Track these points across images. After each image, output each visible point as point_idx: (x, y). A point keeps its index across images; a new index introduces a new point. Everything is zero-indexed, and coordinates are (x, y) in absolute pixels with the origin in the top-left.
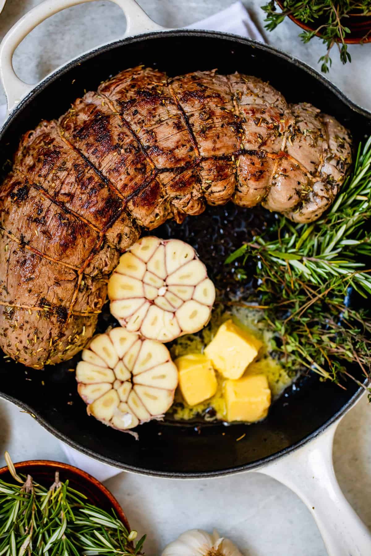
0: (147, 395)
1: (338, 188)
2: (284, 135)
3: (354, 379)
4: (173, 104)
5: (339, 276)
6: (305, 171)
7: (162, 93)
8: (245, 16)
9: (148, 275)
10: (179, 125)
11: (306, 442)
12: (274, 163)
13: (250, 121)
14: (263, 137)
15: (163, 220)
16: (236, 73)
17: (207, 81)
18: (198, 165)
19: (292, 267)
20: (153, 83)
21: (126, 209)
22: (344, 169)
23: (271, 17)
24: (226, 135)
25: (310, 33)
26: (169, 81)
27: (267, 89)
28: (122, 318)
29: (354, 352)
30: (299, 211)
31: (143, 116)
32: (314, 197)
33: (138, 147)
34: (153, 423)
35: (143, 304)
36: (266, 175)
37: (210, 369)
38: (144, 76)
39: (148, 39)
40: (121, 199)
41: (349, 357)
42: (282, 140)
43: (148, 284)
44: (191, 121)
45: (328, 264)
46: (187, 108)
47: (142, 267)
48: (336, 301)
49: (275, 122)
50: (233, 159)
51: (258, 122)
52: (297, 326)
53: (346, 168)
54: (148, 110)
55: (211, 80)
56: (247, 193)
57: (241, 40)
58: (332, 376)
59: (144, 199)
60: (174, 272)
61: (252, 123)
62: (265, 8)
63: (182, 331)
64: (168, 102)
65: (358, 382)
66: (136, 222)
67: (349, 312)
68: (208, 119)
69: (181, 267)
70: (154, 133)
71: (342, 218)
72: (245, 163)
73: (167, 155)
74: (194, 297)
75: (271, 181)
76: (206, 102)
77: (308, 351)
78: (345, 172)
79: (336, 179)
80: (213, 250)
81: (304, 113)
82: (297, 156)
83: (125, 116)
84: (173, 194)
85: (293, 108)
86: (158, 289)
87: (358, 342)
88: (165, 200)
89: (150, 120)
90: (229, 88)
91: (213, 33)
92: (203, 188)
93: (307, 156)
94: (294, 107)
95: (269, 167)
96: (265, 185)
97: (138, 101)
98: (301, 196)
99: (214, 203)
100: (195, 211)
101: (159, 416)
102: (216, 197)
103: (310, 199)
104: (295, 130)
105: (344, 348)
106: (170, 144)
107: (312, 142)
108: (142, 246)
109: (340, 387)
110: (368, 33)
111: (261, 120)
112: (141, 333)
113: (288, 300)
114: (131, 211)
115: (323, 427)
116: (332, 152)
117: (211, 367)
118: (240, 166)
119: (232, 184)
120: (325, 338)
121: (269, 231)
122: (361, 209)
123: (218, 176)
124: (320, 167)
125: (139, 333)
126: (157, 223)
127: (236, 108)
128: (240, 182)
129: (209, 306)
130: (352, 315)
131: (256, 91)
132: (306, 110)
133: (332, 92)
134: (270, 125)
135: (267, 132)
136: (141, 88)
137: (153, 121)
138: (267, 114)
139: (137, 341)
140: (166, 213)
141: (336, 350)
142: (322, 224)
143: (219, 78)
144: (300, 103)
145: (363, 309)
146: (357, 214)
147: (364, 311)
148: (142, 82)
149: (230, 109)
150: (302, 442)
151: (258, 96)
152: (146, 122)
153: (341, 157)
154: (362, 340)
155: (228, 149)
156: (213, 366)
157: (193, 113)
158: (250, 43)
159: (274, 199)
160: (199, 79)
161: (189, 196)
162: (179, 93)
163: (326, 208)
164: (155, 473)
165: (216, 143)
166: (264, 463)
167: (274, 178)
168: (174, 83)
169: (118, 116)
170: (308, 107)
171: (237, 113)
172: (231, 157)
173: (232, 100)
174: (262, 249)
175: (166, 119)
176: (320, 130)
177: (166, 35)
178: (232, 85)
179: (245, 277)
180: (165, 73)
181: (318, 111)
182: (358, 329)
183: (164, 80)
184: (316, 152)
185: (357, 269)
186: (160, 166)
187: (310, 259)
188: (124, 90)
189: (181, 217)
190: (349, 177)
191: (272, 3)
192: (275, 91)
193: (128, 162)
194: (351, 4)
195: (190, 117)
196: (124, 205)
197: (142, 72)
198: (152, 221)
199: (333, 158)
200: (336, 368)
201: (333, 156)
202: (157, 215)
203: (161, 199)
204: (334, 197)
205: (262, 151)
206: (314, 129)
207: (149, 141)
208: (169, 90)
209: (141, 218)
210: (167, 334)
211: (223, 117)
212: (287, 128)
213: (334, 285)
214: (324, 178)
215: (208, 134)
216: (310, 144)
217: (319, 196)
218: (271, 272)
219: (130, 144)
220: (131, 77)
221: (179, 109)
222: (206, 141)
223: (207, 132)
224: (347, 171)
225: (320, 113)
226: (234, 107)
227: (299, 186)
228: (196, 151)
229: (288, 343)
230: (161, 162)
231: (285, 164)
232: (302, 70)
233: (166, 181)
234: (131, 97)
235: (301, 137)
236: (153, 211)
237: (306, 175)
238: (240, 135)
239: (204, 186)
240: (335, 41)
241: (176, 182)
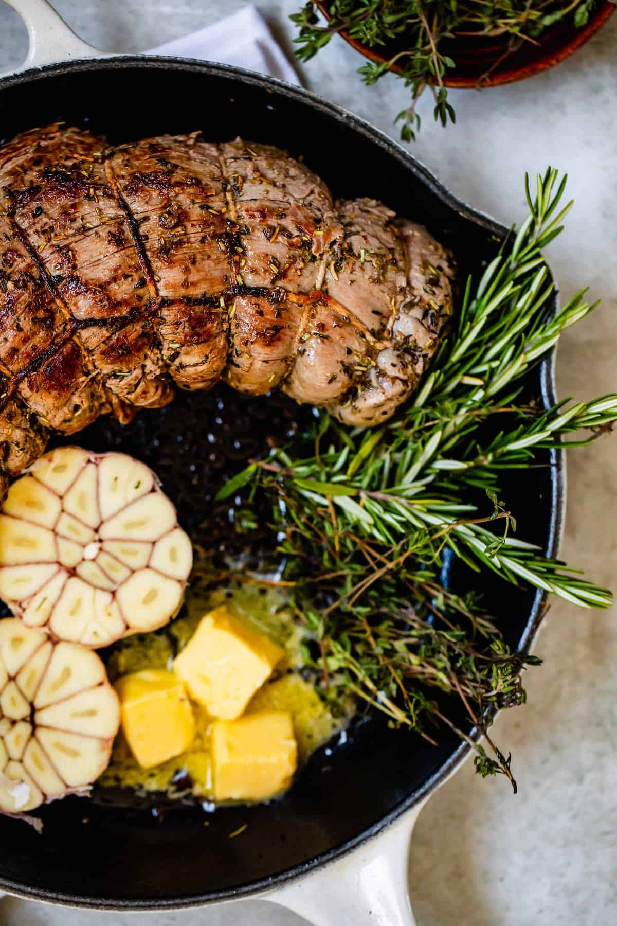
0: (60, 747)
1: (424, 361)
2: (321, 259)
3: (451, 724)
4: (111, 197)
5: (426, 528)
6: (361, 328)
7: (90, 175)
8: (261, 32)
9: (65, 519)
10: (119, 237)
11: (358, 844)
12: (302, 313)
13: (256, 231)
14: (280, 263)
15: (90, 418)
16: (238, 139)
17: (178, 153)
18: (154, 314)
19: (339, 511)
20: (75, 156)
21: (15, 395)
22: (437, 325)
23: (306, 35)
24: (209, 257)
25: (379, 64)
26: (107, 152)
27: (293, 172)
28: (15, 602)
29: (453, 675)
30: (351, 403)
31: (51, 218)
32: (378, 377)
33: (40, 278)
34: (71, 800)
35: (55, 575)
36: (285, 335)
37: (182, 700)
38: (62, 143)
39: (69, 73)
40: (5, 377)
41: (443, 683)
42: (318, 269)
43: (64, 538)
44: (142, 230)
45: (406, 505)
46: (137, 206)
47: (53, 505)
48: (422, 576)
49: (305, 233)
50: (222, 304)
51: (271, 233)
52: (348, 621)
53: (440, 324)
54: (62, 207)
55: (187, 153)
56: (250, 368)
57: (246, 78)
58: (409, 717)
59: (50, 377)
60: (115, 515)
61: (259, 234)
62: (295, 18)
63: (127, 627)
64: (100, 193)
65: (459, 732)
66: (37, 421)
67: (446, 597)
68: (176, 226)
69: (127, 505)
70: (70, 252)
71: (434, 419)
72: (245, 312)
73: (94, 293)
74: (153, 564)
75: (297, 347)
76: (172, 194)
77: (367, 670)
78: (438, 332)
79: (421, 344)
80: (195, 472)
81: (362, 218)
82: (346, 299)
83: (17, 219)
84: (107, 369)
85: (343, 208)
86: (84, 546)
87: (459, 655)
88: (93, 379)
89: (64, 227)
90: (220, 168)
91: (194, 63)
92: (165, 358)
93: (364, 300)
94: (345, 206)
95: (292, 321)
96: (285, 354)
97: (43, 190)
98: (354, 377)
99: (188, 387)
100: (151, 401)
101: (81, 789)
102: (189, 376)
103: (370, 381)
104: (342, 251)
105: (435, 666)
106: (102, 273)
107: (376, 273)
108: (53, 465)
109: (425, 740)
110: (491, 69)
111: (277, 231)
112: (50, 629)
113: (333, 571)
114: (26, 400)
115: (391, 816)
116: (416, 292)
117: (184, 696)
118: (235, 317)
119: (220, 351)
120: (400, 645)
121: (302, 438)
122: (470, 402)
123: (192, 336)
124: (391, 321)
125: (46, 630)
126: (78, 421)
127: (231, 207)
128: (237, 347)
129: (179, 581)
130: (452, 603)
131: (271, 174)
132: (367, 212)
133: (418, 179)
134: (294, 240)
135: (288, 253)
136: (51, 166)
137: (71, 228)
138: (289, 218)
139: (45, 643)
140: (96, 404)
141: (419, 669)
142: (396, 429)
143: (204, 148)
144: (359, 199)
145: (473, 593)
146: (463, 411)
147: (477, 594)
148: (55, 154)
149: (219, 209)
150: (349, 844)
151: (274, 184)
152: (58, 230)
153: (432, 303)
154: (467, 651)
155: (212, 285)
156: (188, 694)
157: (148, 214)
158: (262, 84)
159: (302, 381)
160: (164, 150)
161: (138, 372)
162: (123, 177)
163: (403, 399)
164: (68, 898)
165: (190, 273)
166: (275, 883)
167: (302, 341)
168: (115, 156)
169: (5, 218)
170: (373, 207)
171: (232, 215)
172: (218, 299)
173: (225, 190)
174: (284, 472)
175: (95, 225)
176: (391, 250)
177: (103, 65)
178: (226, 163)
179: (253, 525)
180: (104, 138)
181: (392, 213)
182: (463, 630)
183: (97, 150)
184: (383, 292)
185: (461, 516)
186: (81, 315)
187: (374, 494)
188: (18, 169)
189: (128, 411)
190: (446, 340)
191: (309, 8)
192: (308, 175)
193: (19, 306)
194: (460, 13)
195: (142, 222)
196: (11, 389)
197: (58, 134)
198: (67, 419)
199: (417, 304)
200: (417, 704)
201: (416, 301)
202: (77, 408)
203: (84, 378)
204: (417, 379)
205: (277, 288)
206: (380, 248)
207: (61, 268)
208: (104, 171)
209: (45, 413)
210: (99, 631)
211: (205, 223)
212: (327, 246)
213: (415, 547)
214: (398, 342)
215: (175, 255)
216: (371, 277)
217: (388, 376)
218: (299, 519)
219: (25, 273)
220: (35, 144)
221: (120, 207)
222: (171, 268)
223: (173, 251)
224: (442, 330)
225: (396, 217)
226: (227, 203)
227: (350, 356)
228: (151, 288)
229: (330, 654)
230: (84, 307)
231: (323, 314)
232: (362, 136)
233: (92, 344)
234: (32, 182)
235: (354, 264)
236: (69, 399)
237: (363, 336)
238: (237, 258)
239: (166, 353)
240: (427, 83)
241: (112, 345)
